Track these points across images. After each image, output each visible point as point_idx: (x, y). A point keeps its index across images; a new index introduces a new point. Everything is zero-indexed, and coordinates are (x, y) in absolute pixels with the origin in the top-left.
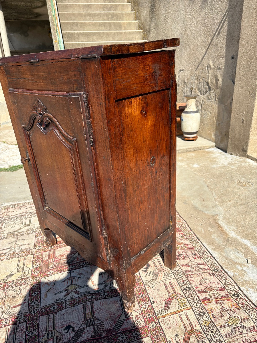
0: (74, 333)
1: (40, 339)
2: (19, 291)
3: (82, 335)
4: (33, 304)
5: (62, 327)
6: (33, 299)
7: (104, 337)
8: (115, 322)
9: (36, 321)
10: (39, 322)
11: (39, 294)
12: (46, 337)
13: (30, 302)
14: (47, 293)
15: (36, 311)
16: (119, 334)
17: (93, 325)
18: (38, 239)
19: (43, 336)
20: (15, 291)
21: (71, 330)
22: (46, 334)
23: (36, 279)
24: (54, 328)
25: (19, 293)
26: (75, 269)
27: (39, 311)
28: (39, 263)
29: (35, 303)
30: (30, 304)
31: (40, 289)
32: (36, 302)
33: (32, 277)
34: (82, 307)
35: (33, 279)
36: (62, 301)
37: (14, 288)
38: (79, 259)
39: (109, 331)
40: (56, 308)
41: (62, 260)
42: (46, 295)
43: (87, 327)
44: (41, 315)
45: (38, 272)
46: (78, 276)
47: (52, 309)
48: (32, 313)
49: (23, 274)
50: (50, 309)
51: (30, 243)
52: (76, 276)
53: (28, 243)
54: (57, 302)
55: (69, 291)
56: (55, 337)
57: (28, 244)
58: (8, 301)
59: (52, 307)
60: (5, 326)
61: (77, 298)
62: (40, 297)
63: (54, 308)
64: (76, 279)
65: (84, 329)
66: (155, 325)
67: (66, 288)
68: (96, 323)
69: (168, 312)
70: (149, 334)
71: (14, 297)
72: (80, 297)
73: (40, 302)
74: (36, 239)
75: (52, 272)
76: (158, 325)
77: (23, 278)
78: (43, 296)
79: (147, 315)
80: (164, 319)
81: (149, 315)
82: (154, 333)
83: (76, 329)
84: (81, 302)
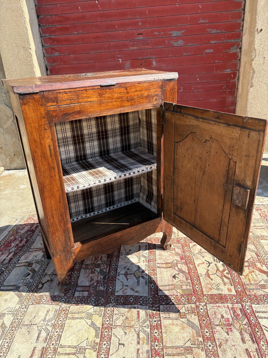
0: (181, 273)
1: (179, 294)
2: (120, 314)
3: (183, 270)
4: (141, 302)
5: (173, 280)
6: (137, 301)
7: (186, 261)
8: (176, 255)
9: (161, 298)
10: (163, 295)
11: (133, 296)
12: (178, 290)
13: (139, 304)
14: (135, 290)
15: (151, 299)
16: (185, 255)
17: (177, 264)
18: (47, 301)
19: (177, 292)
20: (119, 318)
21: (177, 275)
22: (176, 290)
23: (113, 300)
24: (172, 285)
25: (122, 314)
26: (117, 271)
27: (151, 297)
28: (90, 299)
29: (141, 301)
30: (140, 304)
31: (128, 296)
32: (141, 299)
33: (107, 304)
34: (159, 269)
35: (111, 302)
36: (148, 281)
37: (114, 319)
38: (106, 267)
39: (182, 259)
40: (153, 285)
41: (99, 280)
42: (137, 292)
43: (177, 266)
44: (157, 294)
45: (103, 300)
46: (126, 269)
47: (153, 288)
48: (151, 302)
49: (97, 313)
50: (153, 289)
51: (47, 309)
52: (125, 271)
53: (45, 312)
54: (148, 284)
55: (141, 276)
56: (181, 284)
57: (48, 312)
58: (130, 323)
59: (152, 287)
60: (160, 320)
61: (149, 272)
62: (137, 296)
63: (153, 286)
64: (128, 271)
65: (179, 268)
66: (182, 240)
67: (136, 278)
68: (176, 262)
69: (177, 233)
70: (188, 243)
71: (127, 318)
72: (149, 269)
73: (141, 297)
74: (44, 303)
75: (111, 287)
76: (183, 239)
77: (103, 313)
78: (137, 294)
79: (175, 242)
80: (179, 236)
81: (175, 241)
82: (187, 241)
83: (177, 272)
84: (155, 269)
